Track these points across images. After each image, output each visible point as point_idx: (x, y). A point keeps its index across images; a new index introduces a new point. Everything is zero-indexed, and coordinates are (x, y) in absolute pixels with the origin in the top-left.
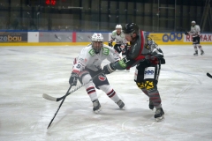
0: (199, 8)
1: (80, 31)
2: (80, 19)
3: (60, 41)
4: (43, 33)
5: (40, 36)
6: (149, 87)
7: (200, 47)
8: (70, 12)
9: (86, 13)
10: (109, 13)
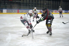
0: (59, 2)
1: (20, 9)
2: (20, 5)
3: (13, 13)
4: (8, 10)
5: (7, 11)
6: (49, 26)
7: (62, 15)
8: (17, 3)
9: (22, 3)
10: (29, 3)
